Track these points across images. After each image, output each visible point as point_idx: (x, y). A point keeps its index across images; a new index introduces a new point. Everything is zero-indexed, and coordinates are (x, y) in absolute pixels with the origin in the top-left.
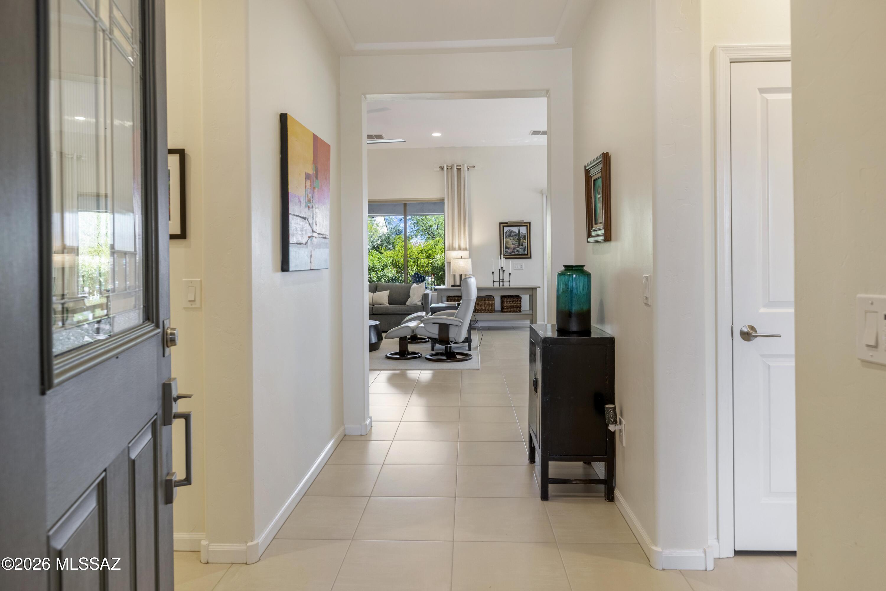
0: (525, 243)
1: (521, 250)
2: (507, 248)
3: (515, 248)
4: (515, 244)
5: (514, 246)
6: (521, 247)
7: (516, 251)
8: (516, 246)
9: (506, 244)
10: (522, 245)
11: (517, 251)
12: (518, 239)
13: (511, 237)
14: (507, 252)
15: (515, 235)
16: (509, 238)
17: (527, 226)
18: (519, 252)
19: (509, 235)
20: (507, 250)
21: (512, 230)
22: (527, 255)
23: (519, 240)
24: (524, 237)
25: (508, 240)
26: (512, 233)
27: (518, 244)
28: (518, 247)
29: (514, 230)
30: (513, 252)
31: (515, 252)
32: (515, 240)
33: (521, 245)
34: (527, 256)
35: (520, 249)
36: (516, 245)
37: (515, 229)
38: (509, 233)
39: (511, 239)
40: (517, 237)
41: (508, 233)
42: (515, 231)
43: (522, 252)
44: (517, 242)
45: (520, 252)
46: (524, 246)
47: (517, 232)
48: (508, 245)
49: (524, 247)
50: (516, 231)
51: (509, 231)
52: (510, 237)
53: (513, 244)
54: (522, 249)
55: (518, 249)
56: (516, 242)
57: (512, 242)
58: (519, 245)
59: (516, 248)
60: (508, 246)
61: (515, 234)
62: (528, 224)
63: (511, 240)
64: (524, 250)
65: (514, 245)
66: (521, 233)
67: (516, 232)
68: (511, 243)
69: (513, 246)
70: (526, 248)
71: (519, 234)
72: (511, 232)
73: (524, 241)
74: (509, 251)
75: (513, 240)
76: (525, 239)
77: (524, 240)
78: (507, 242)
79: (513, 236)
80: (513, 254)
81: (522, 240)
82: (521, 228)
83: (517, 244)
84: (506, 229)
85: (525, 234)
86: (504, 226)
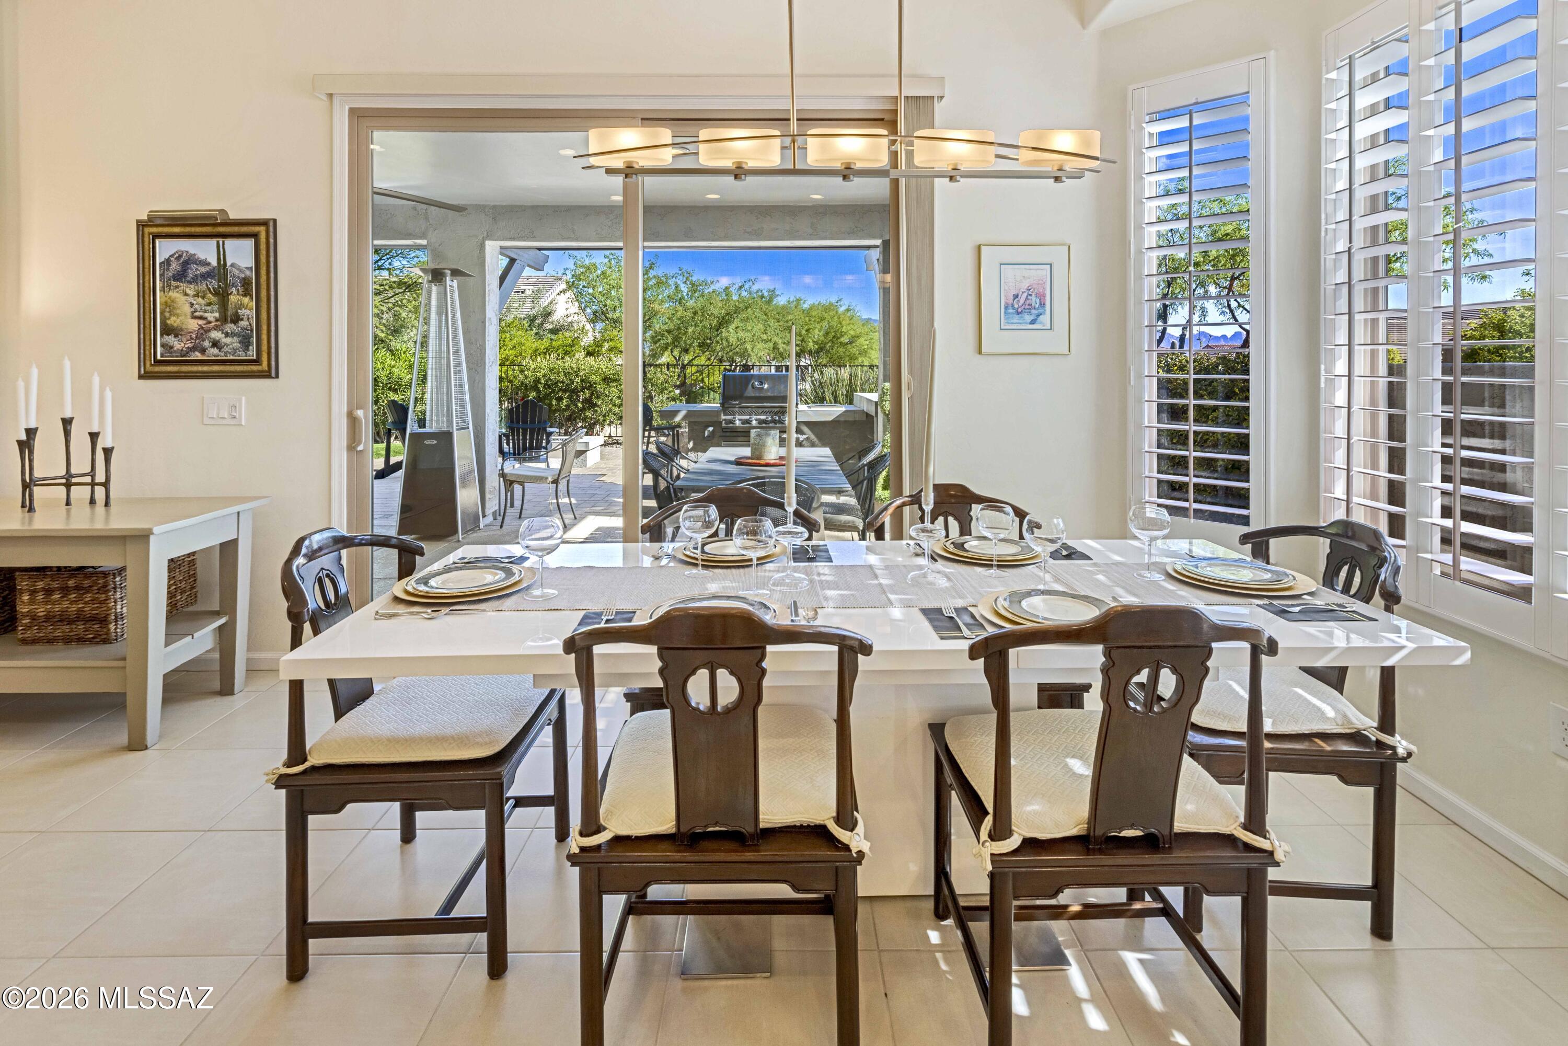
0: (248, 312)
1: (233, 343)
2: (168, 330)
3: (202, 333)
4: (206, 315)
5: (201, 322)
6: (230, 327)
7: (207, 344)
8: (210, 322)
9: (167, 315)
10: (236, 319)
11: (215, 344)
12: (216, 293)
13: (189, 282)
14: (172, 347)
15: (204, 276)
16: (177, 287)
17: (255, 236)
18: (220, 349)
19: (180, 276)
20: (171, 339)
21: (192, 252)
22: (257, 362)
23: (222, 295)
24: (246, 283)
25: (174, 294)
26: (194, 266)
27: (217, 315)
28: (216, 328)
29: (202, 256)
30: (193, 349)
31: (203, 351)
32: (203, 298)
33: (229, 317)
34: (255, 368)
35: (227, 335)
36: (211, 319)
37: (205, 250)
38: (179, 268)
39: (188, 291)
40: (215, 283)
41: (175, 266)
42: (203, 258)
43: (234, 351)
44: (215, 307)
45: (226, 349)
46: (244, 323)
47: (214, 263)
48: (173, 318)
49: (244, 329)
50: (209, 260)
51: (180, 256)
52: (183, 286)
53: (197, 314)
54: (233, 335)
55: (216, 335)
56: (209, 304)
57: (192, 305)
58: (223, 319)
59: (209, 330)
60: (173, 321)
61: (203, 269)
62: (262, 229)
63: (186, 294)
64: (245, 342)
65: (201, 318)
66: (232, 265)
67: (209, 264)
68: (187, 310)
69: (193, 325)
70: (252, 330)
71: (221, 271)
72: (187, 262)
73: (246, 300)
74: (178, 345)
75: (197, 295)
76: (247, 293)
77: (245, 295)
78: (169, 306)
79: (194, 280)
80: (197, 356)
81: (233, 299)
82: (230, 244)
83: (213, 316)
84: (165, 249)
85: (248, 273)
86: (155, 236)
